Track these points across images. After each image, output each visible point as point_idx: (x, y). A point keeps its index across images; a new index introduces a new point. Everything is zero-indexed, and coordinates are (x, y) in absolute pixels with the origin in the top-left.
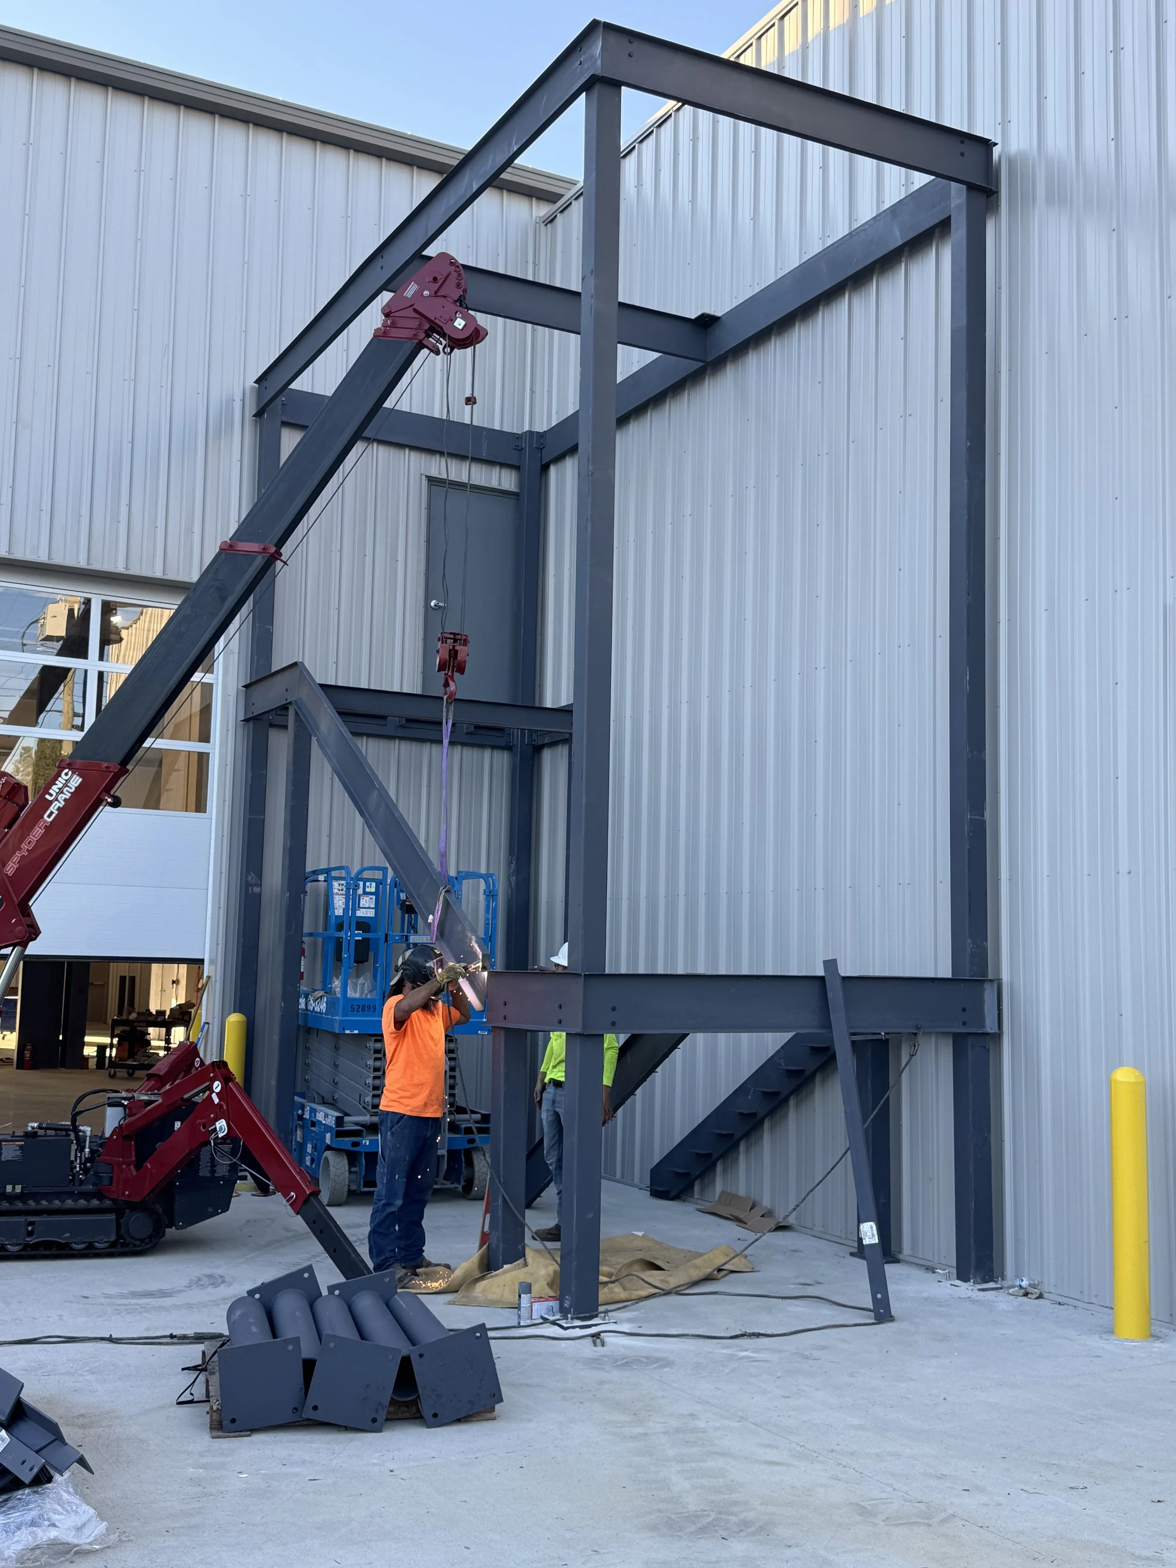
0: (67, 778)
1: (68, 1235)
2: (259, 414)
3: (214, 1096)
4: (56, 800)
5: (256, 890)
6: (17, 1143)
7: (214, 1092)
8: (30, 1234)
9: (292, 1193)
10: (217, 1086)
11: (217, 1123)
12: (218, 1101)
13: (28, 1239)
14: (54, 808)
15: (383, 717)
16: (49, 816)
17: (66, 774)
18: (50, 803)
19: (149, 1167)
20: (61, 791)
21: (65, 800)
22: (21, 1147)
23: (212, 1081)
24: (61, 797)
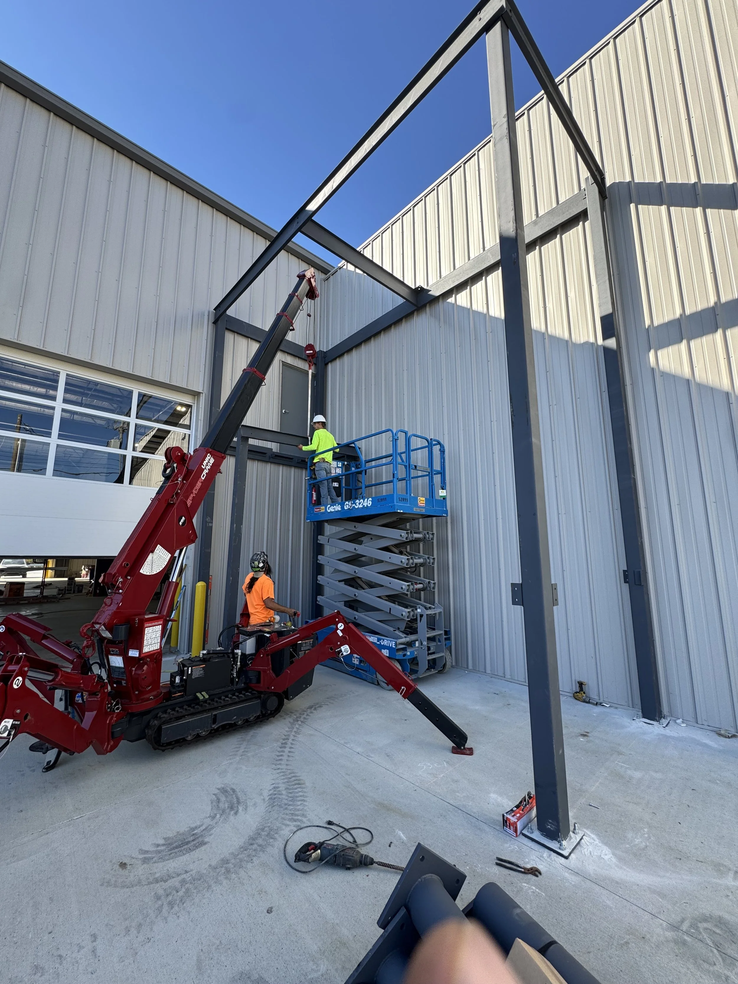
0: (209, 458)
1: (235, 718)
2: (215, 322)
3: (339, 632)
4: (206, 469)
5: (210, 525)
6: (201, 666)
7: (338, 629)
8: (214, 722)
9: (403, 687)
10: (341, 626)
11: (342, 647)
12: (342, 634)
13: (213, 726)
14: (206, 471)
15: (265, 453)
16: (203, 477)
17: (209, 456)
18: (203, 470)
19: (289, 672)
20: (207, 465)
21: (209, 469)
22: (203, 668)
23: (337, 624)
24: (208, 467)
